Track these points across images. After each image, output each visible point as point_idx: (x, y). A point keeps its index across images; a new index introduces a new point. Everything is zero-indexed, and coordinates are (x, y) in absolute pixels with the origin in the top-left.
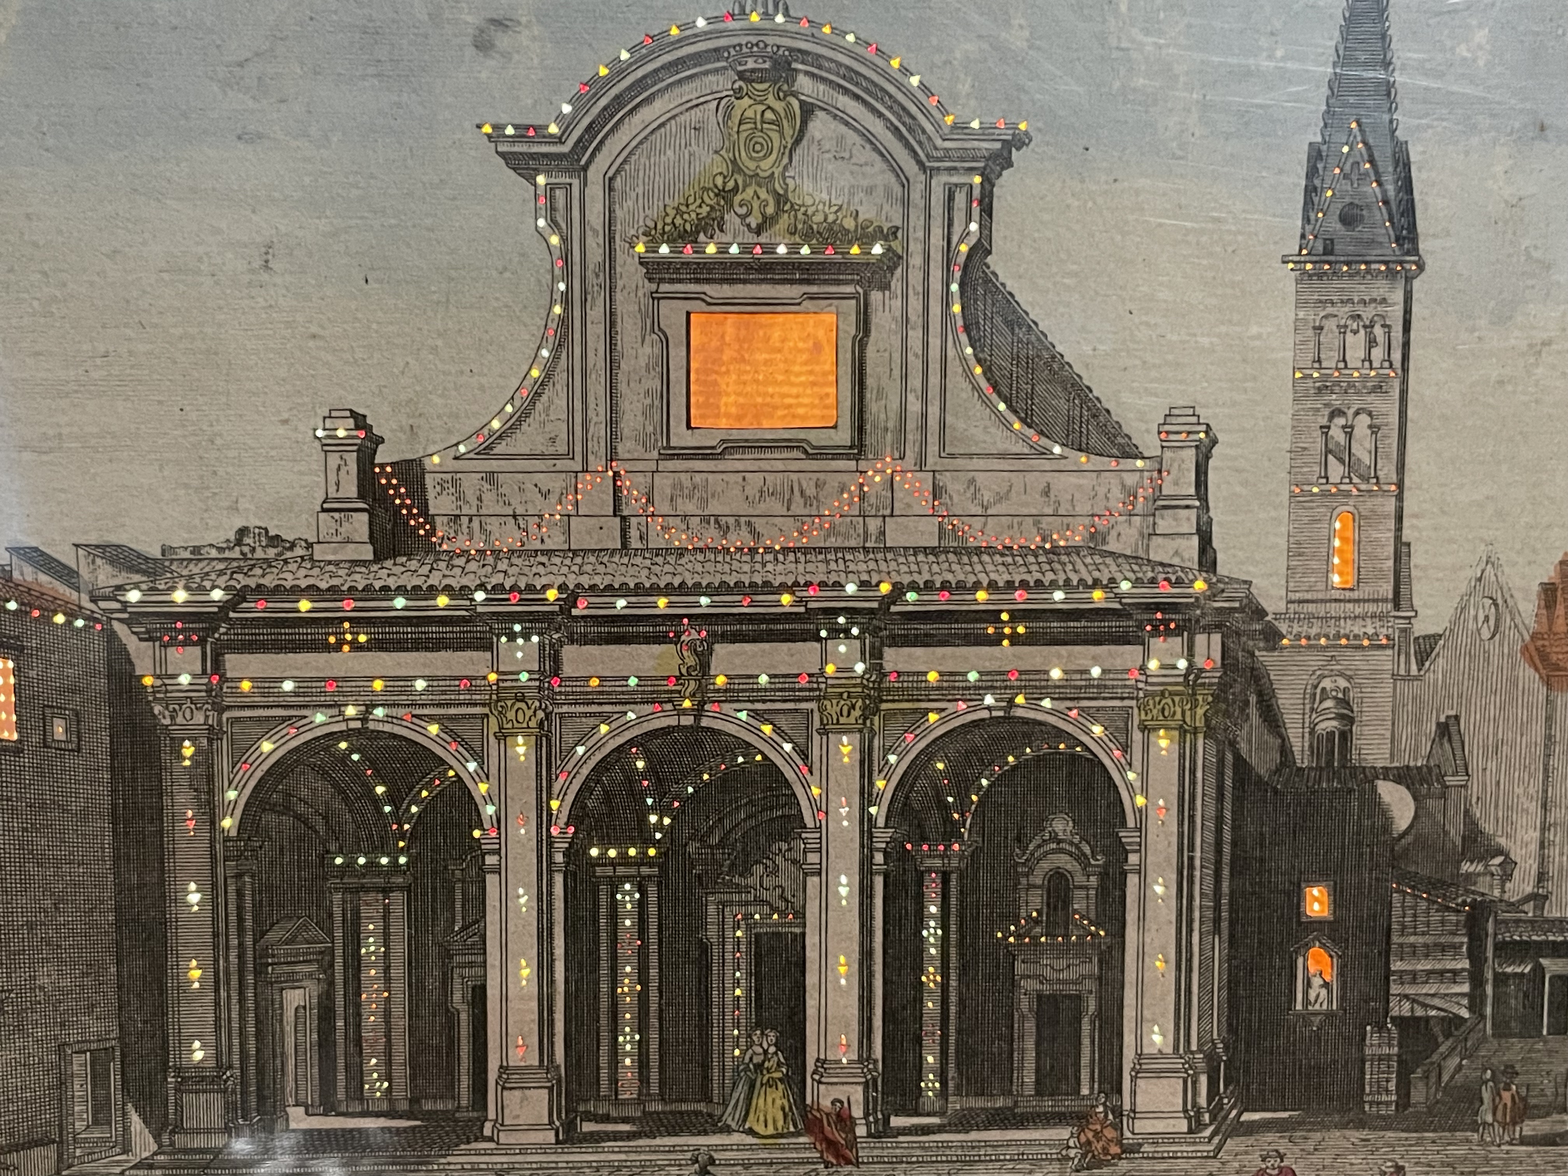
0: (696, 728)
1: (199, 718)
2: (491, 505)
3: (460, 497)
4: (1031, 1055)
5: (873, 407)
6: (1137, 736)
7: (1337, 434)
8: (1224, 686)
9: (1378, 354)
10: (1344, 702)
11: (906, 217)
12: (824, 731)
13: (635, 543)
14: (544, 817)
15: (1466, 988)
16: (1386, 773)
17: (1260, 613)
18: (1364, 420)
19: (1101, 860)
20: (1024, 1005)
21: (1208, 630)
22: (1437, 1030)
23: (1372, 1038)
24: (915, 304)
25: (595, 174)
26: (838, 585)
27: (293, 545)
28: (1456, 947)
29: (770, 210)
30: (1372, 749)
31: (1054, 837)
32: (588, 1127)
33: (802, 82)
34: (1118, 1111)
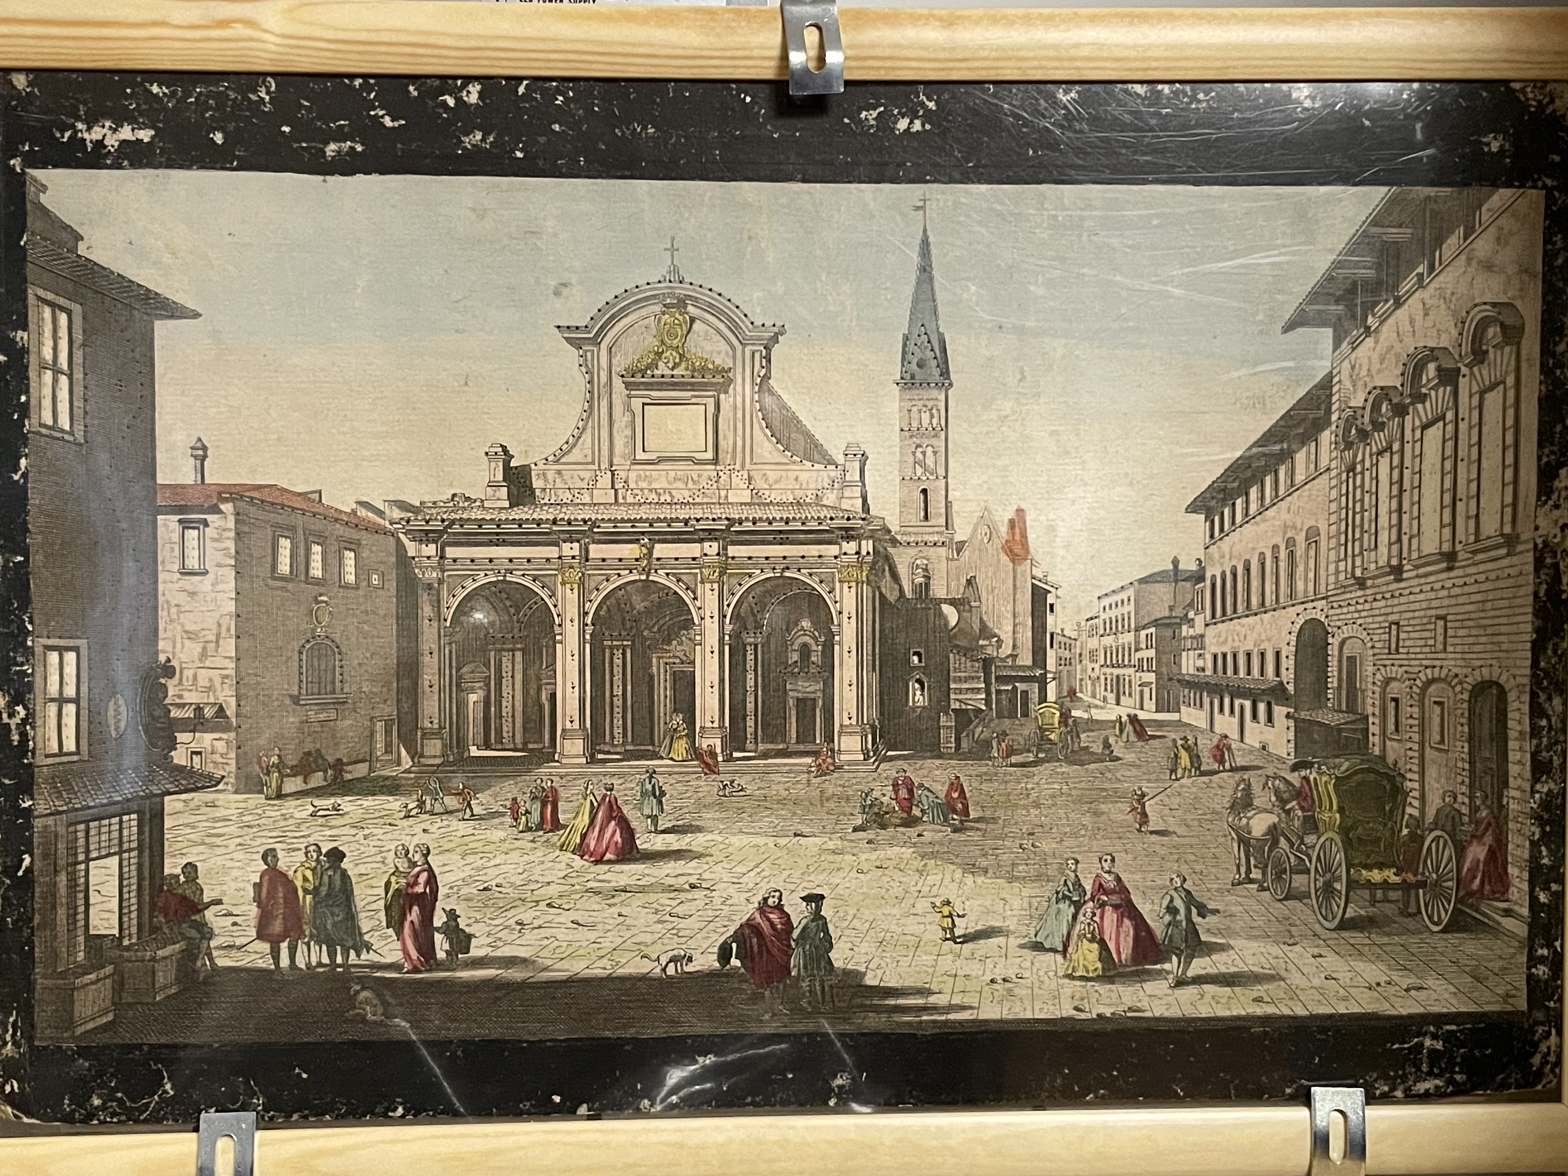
0: (647, 580)
1: (434, 575)
2: (559, 484)
3: (546, 480)
4: (794, 725)
5: (722, 443)
6: (838, 584)
7: (919, 456)
8: (874, 563)
10: (926, 570)
11: (734, 363)
12: (702, 582)
13: (621, 500)
14: (581, 621)
15: (983, 696)
16: (945, 601)
17: (889, 531)
18: (930, 449)
19: (823, 639)
20: (791, 703)
21: (867, 538)
22: (972, 715)
23: (943, 718)
24: (739, 399)
25: (604, 346)
27: (475, 501)
28: (979, 678)
29: (677, 360)
30: (939, 590)
31: (803, 629)
32: (600, 756)
33: (690, 309)
34: (833, 750)
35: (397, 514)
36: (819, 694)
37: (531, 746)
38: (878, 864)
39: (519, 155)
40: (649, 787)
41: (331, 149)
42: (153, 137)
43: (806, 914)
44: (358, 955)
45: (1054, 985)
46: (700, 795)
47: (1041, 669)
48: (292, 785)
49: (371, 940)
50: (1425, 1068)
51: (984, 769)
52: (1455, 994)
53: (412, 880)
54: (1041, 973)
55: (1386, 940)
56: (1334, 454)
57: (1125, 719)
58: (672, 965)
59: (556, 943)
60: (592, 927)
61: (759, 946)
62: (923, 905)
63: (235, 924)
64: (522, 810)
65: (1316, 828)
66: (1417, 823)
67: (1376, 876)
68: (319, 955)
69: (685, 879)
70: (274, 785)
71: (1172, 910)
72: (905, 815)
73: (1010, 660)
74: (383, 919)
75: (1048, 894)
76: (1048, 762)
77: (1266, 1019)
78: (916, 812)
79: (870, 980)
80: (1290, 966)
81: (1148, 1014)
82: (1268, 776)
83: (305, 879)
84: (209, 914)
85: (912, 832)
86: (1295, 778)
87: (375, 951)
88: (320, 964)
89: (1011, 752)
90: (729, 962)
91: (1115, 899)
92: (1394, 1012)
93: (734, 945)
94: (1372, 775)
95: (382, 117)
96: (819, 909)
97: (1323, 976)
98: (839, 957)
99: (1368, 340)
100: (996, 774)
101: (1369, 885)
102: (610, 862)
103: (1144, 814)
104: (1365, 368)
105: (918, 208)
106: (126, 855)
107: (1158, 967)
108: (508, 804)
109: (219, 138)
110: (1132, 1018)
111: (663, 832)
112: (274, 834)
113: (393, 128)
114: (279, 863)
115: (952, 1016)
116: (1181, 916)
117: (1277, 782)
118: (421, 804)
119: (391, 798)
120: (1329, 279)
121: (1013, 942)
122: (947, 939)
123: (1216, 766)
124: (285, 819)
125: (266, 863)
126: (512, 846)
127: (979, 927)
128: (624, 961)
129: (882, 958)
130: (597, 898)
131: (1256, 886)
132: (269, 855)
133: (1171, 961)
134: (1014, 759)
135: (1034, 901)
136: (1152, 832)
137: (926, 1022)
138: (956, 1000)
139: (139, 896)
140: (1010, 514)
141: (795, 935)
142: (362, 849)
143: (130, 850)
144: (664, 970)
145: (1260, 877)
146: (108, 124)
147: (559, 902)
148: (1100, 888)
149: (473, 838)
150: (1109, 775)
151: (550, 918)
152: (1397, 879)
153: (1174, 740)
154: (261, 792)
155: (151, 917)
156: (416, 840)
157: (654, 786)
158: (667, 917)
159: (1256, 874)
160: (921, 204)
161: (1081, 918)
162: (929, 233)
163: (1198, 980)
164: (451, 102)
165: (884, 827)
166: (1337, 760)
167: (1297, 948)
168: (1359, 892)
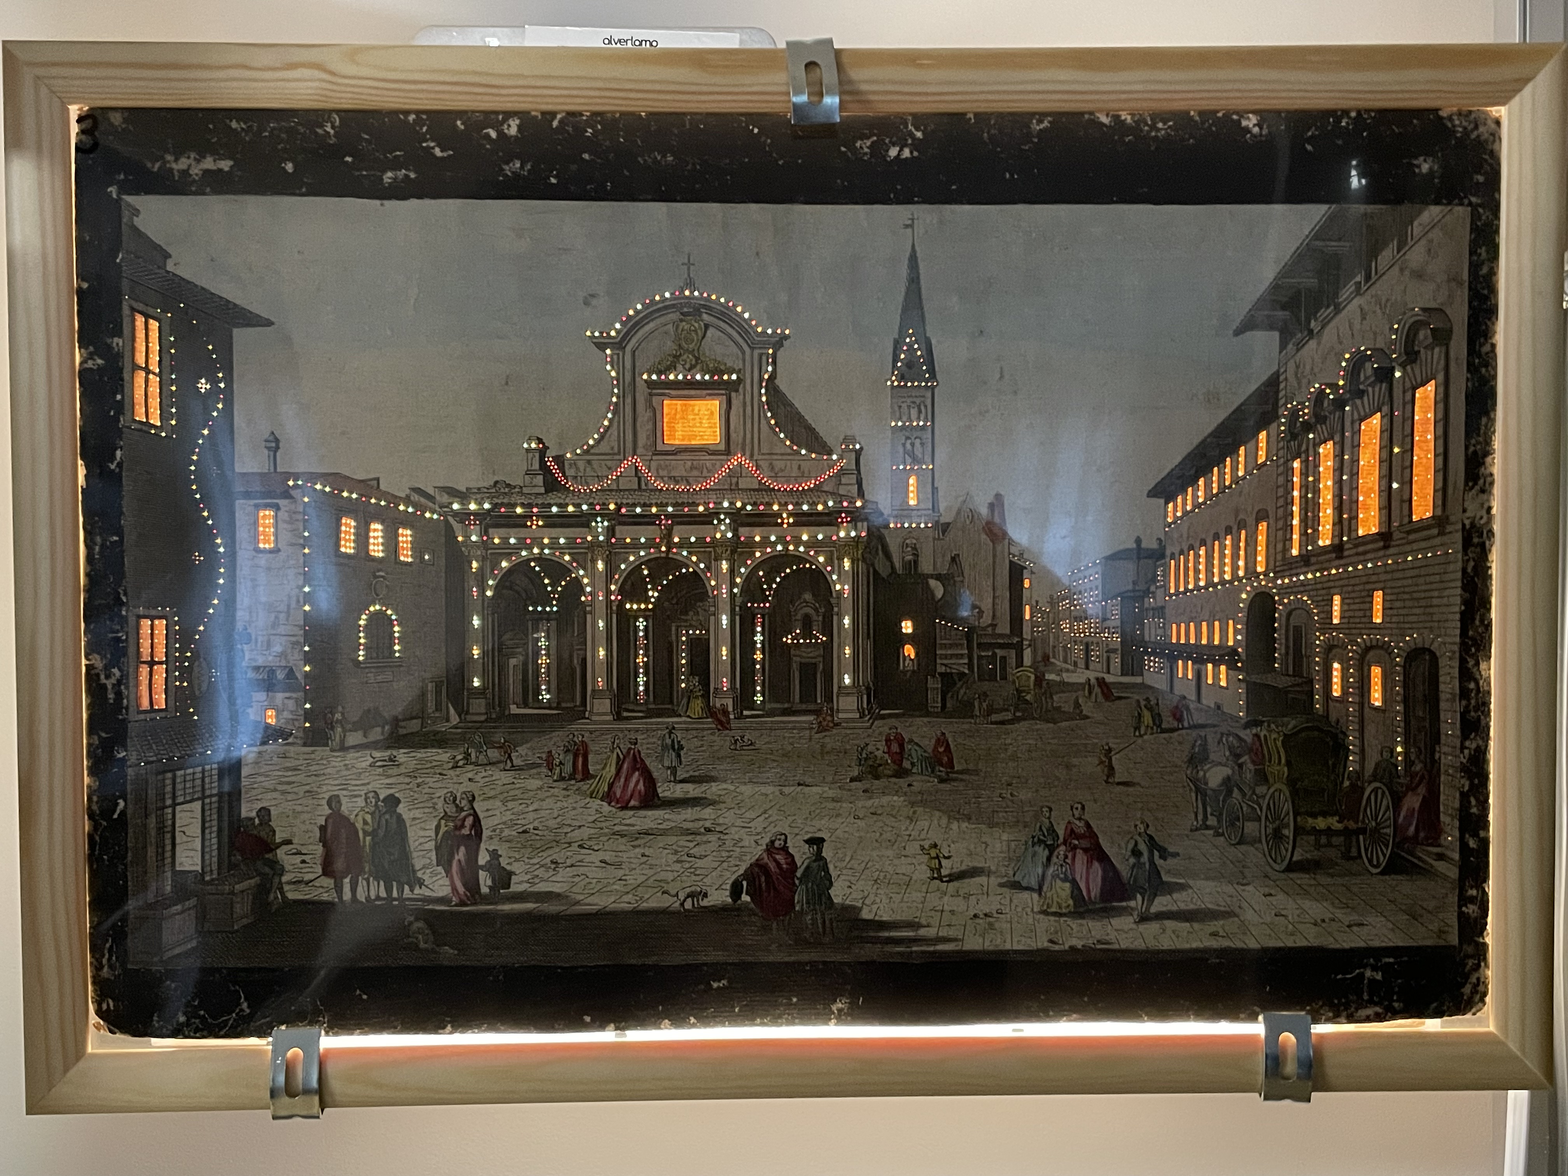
0: (667, 558)
1: (479, 553)
2: (589, 472)
4: (798, 687)
5: (733, 435)
6: (836, 562)
7: (908, 446)
8: (869, 542)
9: (922, 416)
10: (915, 549)
11: (744, 365)
12: (716, 560)
13: (643, 487)
14: (608, 592)
15: (966, 661)
16: (931, 576)
17: (882, 514)
18: (918, 441)
19: (823, 610)
20: (794, 665)
21: (862, 520)
22: (956, 678)
23: (930, 681)
24: (748, 397)
25: (629, 348)
26: (721, 503)
27: (515, 487)
28: (962, 645)
29: (694, 362)
30: (926, 567)
31: (805, 601)
32: (625, 714)
33: (705, 316)
34: (832, 709)
35: (445, 499)
36: (821, 659)
37: (564, 705)
38: (873, 810)
39: (553, 181)
40: (669, 741)
41: (388, 176)
42: (231, 167)
43: (808, 855)
44: (412, 891)
45: (1030, 921)
46: (716, 748)
47: (1017, 636)
48: (354, 738)
49: (425, 877)
50: (1366, 997)
51: (966, 726)
52: (1393, 930)
53: (459, 823)
54: (1019, 909)
55: (1329, 880)
56: (1281, 444)
57: (1093, 681)
58: (690, 900)
59: (588, 880)
60: (618, 865)
61: (767, 882)
62: (913, 848)
63: (303, 862)
64: (557, 761)
65: (1266, 780)
66: (1359, 774)
67: (1321, 823)
68: (377, 889)
69: (701, 823)
70: (338, 738)
71: (1136, 853)
72: (896, 767)
73: (990, 629)
74: (434, 858)
75: (1023, 839)
76: (1025, 719)
77: (1223, 952)
78: (906, 764)
79: (866, 915)
80: (1245, 905)
81: (1116, 947)
82: (1222, 734)
83: (365, 822)
84: (281, 853)
85: (903, 782)
86: (1247, 735)
87: (427, 886)
88: (378, 898)
89: (991, 711)
90: (740, 898)
91: (1085, 843)
92: (1338, 946)
93: (745, 883)
94: (1317, 733)
95: (433, 148)
96: (820, 850)
97: (1273, 912)
98: (838, 893)
99: (1311, 342)
100: (978, 731)
101: (1315, 831)
102: (633, 808)
103: (1111, 768)
104: (1308, 367)
105: (907, 226)
106: (207, 801)
107: (1124, 904)
108: (544, 756)
109: (289, 167)
110: (1101, 950)
111: (681, 781)
112: (336, 782)
113: (442, 158)
114: (343, 808)
115: (940, 947)
116: (1145, 858)
117: (1231, 739)
118: (467, 755)
119: (440, 751)
120: (1275, 287)
121: (994, 880)
122: (934, 878)
123: (1175, 724)
124: (347, 769)
125: (330, 808)
126: (549, 794)
127: (964, 868)
128: (646, 896)
129: (876, 895)
130: (624, 840)
131: (1211, 832)
132: (334, 801)
133: (1135, 899)
134: (995, 717)
135: (1013, 844)
136: (1119, 784)
137: (916, 952)
138: (943, 933)
139: (219, 836)
140: (990, 498)
141: (799, 874)
142: (416, 796)
143: (211, 796)
144: (682, 904)
145: (1215, 823)
146: (193, 155)
147: (589, 843)
148: (1072, 833)
149: (513, 786)
150: (1080, 732)
151: (580, 857)
152: (1339, 826)
153: (1138, 701)
154: (327, 745)
155: (229, 856)
156: (462, 789)
157: (673, 741)
158: (685, 858)
159: (1212, 821)
160: (910, 222)
161: (1054, 859)
162: (917, 248)
163: (1161, 916)
164: (493, 134)
165: (877, 777)
166: (1285, 719)
167: (1249, 888)
168: (1305, 837)
